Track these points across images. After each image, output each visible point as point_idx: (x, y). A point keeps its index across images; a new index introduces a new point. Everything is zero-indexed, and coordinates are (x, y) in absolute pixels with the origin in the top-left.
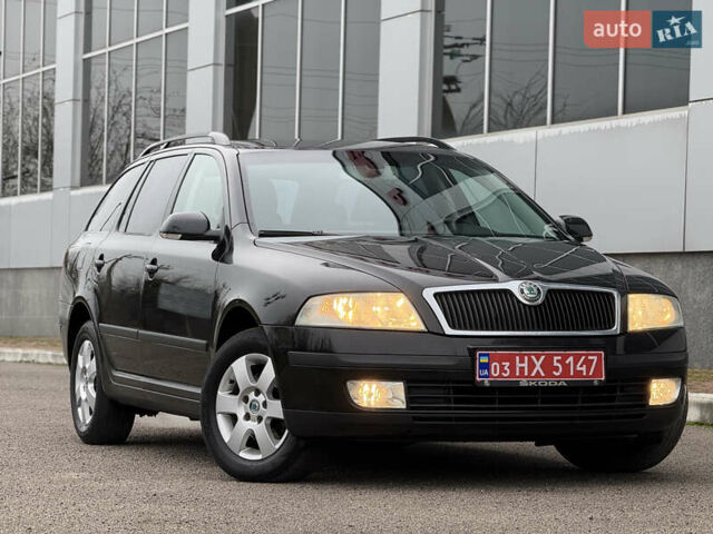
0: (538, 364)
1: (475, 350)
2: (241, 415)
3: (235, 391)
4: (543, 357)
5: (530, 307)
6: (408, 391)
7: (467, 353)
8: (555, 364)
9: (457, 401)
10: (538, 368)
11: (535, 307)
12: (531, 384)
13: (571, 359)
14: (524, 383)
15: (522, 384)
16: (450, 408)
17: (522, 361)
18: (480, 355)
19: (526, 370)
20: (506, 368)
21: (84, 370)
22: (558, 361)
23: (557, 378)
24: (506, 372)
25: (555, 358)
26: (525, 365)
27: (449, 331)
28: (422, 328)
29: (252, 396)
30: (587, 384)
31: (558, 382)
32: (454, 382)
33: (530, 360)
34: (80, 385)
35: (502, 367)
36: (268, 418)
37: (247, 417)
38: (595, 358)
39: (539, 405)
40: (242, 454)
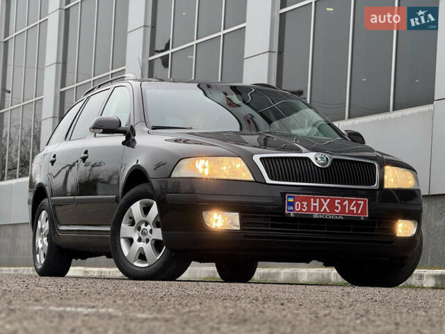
0: (325, 204)
1: (285, 193)
2: (136, 239)
3: (132, 224)
4: (328, 200)
5: (321, 168)
6: (241, 219)
7: (280, 195)
8: (337, 205)
9: (272, 226)
10: (325, 207)
11: (324, 168)
12: (320, 216)
13: (346, 202)
14: (316, 215)
15: (314, 217)
16: (268, 230)
17: (315, 202)
18: (288, 197)
19: (318, 208)
20: (305, 206)
21: (42, 230)
22: (338, 203)
23: (338, 214)
24: (304, 208)
25: (337, 201)
26: (317, 204)
27: (268, 181)
28: (252, 179)
29: (143, 226)
30: (356, 219)
31: (338, 216)
32: (271, 214)
33: (320, 202)
34: (38, 240)
35: (302, 205)
36: (153, 239)
37: (140, 240)
38: (362, 203)
39: (326, 231)
40: (136, 264)
